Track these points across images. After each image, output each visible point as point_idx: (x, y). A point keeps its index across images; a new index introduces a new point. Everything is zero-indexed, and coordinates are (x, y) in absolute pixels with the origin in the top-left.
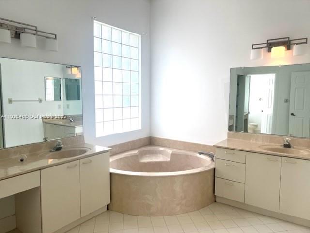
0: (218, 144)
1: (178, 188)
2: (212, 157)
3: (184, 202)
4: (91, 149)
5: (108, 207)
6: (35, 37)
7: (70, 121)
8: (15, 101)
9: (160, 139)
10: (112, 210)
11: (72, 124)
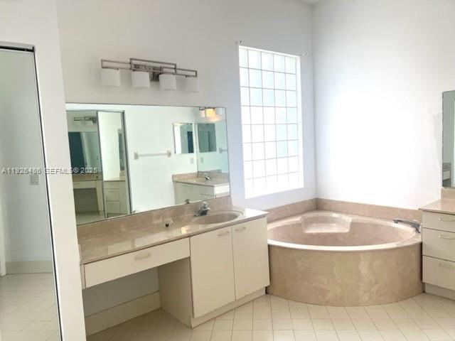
0: (426, 206)
1: (364, 269)
2: (416, 227)
3: (374, 289)
4: (243, 214)
5: (267, 290)
6: (174, 76)
7: (206, 178)
8: (141, 156)
9: (331, 201)
10: (273, 294)
11: (209, 183)
